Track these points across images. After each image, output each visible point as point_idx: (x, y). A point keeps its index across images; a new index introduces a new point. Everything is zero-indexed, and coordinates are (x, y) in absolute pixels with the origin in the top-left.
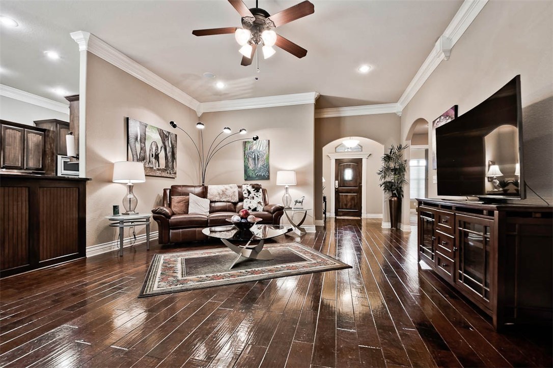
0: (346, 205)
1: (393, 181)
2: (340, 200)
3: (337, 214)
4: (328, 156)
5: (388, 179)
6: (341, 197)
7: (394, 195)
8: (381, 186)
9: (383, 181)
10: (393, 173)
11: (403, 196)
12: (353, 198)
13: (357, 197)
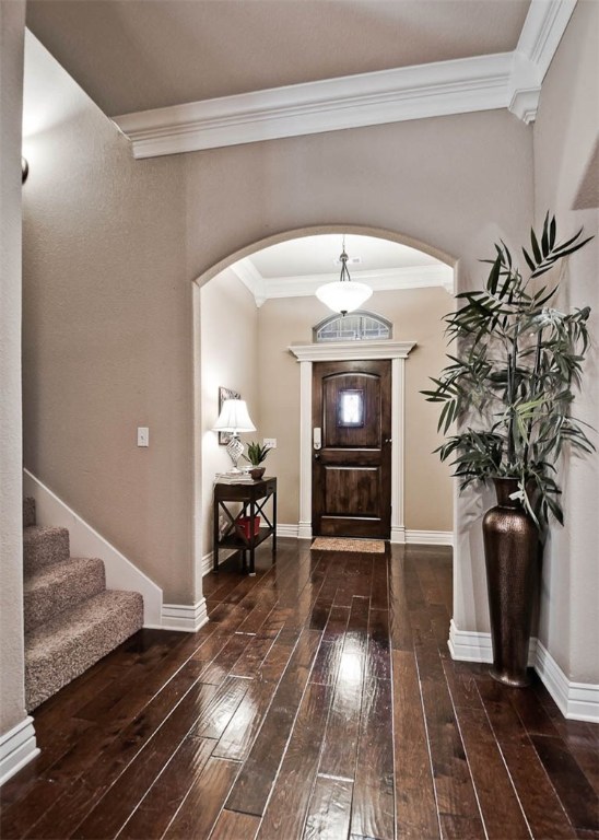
0: (345, 502)
1: (502, 432)
2: (328, 486)
3: (318, 530)
4: (291, 352)
5: (477, 424)
6: (329, 477)
7: (506, 507)
8: (445, 454)
9: (454, 430)
10: (500, 394)
11: (559, 516)
12: (364, 482)
13: (377, 480)
